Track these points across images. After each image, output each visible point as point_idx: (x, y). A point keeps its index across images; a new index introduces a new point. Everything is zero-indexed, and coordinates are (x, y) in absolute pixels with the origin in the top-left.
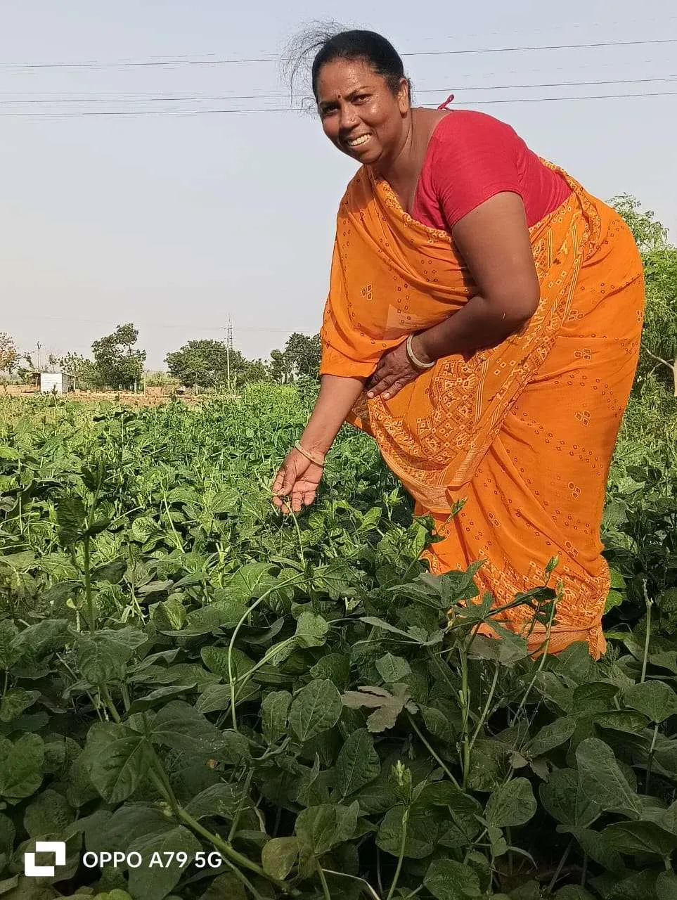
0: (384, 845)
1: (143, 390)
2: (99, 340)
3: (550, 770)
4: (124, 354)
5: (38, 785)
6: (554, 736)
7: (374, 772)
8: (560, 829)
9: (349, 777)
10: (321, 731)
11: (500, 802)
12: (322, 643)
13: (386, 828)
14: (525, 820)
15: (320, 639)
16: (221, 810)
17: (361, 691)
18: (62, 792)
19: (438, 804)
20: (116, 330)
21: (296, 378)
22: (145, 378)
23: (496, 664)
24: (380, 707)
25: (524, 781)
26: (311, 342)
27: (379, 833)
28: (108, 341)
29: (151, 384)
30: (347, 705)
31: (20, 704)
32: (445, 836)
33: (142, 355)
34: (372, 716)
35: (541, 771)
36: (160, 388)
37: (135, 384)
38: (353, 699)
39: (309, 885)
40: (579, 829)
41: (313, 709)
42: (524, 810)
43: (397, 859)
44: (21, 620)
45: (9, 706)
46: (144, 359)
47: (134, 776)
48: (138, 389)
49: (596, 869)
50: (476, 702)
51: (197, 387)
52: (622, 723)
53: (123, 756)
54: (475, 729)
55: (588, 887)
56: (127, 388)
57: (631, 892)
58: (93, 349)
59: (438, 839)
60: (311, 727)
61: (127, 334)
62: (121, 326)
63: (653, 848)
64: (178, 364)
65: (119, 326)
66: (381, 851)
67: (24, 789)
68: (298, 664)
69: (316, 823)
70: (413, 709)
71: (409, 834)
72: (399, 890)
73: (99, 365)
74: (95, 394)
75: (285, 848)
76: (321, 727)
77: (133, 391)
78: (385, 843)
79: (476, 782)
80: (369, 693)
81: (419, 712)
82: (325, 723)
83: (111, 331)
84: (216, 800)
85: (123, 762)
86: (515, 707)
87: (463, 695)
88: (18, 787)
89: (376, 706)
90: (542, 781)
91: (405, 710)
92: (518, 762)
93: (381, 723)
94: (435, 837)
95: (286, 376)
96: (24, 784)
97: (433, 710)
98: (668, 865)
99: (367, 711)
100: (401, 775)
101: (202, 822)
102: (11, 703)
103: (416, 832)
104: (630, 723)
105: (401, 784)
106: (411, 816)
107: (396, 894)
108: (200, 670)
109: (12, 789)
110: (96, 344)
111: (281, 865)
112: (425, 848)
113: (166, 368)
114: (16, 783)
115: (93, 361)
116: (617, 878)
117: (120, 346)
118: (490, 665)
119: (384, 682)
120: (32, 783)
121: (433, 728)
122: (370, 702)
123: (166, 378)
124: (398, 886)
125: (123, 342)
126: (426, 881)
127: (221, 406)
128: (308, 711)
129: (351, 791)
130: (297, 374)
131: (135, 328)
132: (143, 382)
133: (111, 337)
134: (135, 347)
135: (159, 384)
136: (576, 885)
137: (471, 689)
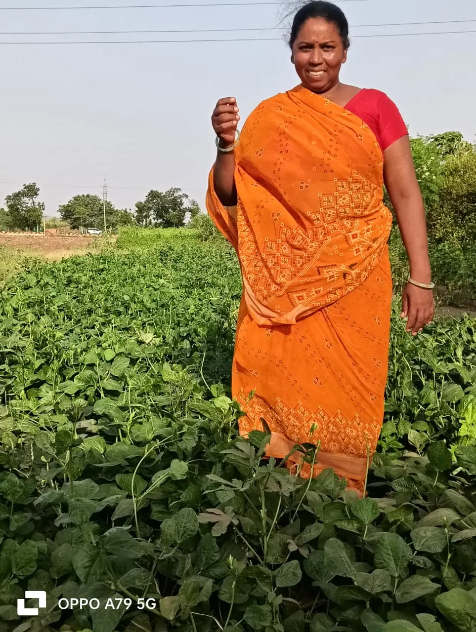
0: (223, 597)
1: (43, 231)
2: (11, 195)
3: (310, 552)
4: (29, 205)
5: (35, 569)
6: (312, 532)
7: (217, 557)
8: (315, 584)
9: (204, 559)
10: (188, 537)
11: (283, 573)
12: (185, 477)
13: (224, 589)
14: (296, 583)
15: (184, 475)
16: (138, 584)
17: (208, 513)
18: (48, 571)
19: (251, 577)
20: (22, 188)
21: (153, 222)
22: (44, 222)
23: (280, 494)
24: (218, 522)
25: (295, 562)
26: (164, 196)
27: (220, 592)
28: (17, 195)
29: (48, 226)
30: (201, 522)
31: (21, 521)
32: (255, 591)
33: (42, 206)
34: (214, 528)
35: (304, 552)
36: (55, 229)
37: (38, 227)
38: (204, 518)
39: (185, 622)
40: (324, 583)
41: (183, 525)
42: (295, 578)
43: (230, 604)
44: (15, 469)
45: (14, 522)
46: (44, 209)
47: (98, 571)
48: (39, 230)
49: (333, 605)
50: (270, 514)
51: (82, 229)
52: (348, 524)
53: (93, 561)
54: (270, 528)
55: (330, 615)
56: (32, 230)
57: (351, 617)
58: (6, 201)
59: (251, 592)
60: (182, 536)
61: (31, 191)
62: (27, 185)
63: (360, 598)
64: (68, 213)
65: (24, 185)
66: (221, 600)
67: (27, 570)
68: (170, 488)
69: (190, 590)
70: (236, 522)
71: (235, 591)
72: (231, 622)
73: (11, 212)
74: (9, 234)
75: (173, 602)
76: (188, 535)
77: (36, 232)
78: (223, 596)
79: (270, 559)
80: (213, 513)
81: (240, 524)
82: (190, 533)
83: (20, 188)
84: (135, 578)
85: (93, 564)
86: (293, 512)
87: (263, 512)
88: (24, 569)
89: (216, 521)
90: (305, 558)
91: (231, 523)
92: (293, 548)
93: (218, 531)
94: (249, 591)
95: (146, 221)
96: (27, 568)
97: (247, 519)
98: (368, 606)
99: (211, 525)
100: (231, 563)
101: (128, 589)
102: (16, 520)
103: (239, 589)
104: (353, 524)
105: (232, 567)
106: (237, 583)
107: (229, 624)
108: (116, 488)
109: (20, 571)
110: (9, 198)
111: (171, 612)
112: (245, 598)
113: (59, 215)
114: (22, 567)
115: (7, 209)
116: (345, 610)
117: (26, 199)
118: (277, 494)
119: (220, 503)
120: (32, 567)
121: (247, 530)
122: (212, 519)
123: (59, 222)
124: (230, 619)
125: (27, 196)
126: (245, 616)
127: (105, 260)
128: (181, 526)
129: (205, 567)
130: (154, 219)
131: (37, 186)
132: (44, 225)
133: (19, 193)
134: (38, 200)
135: (55, 227)
136: (323, 613)
137: (267, 508)
